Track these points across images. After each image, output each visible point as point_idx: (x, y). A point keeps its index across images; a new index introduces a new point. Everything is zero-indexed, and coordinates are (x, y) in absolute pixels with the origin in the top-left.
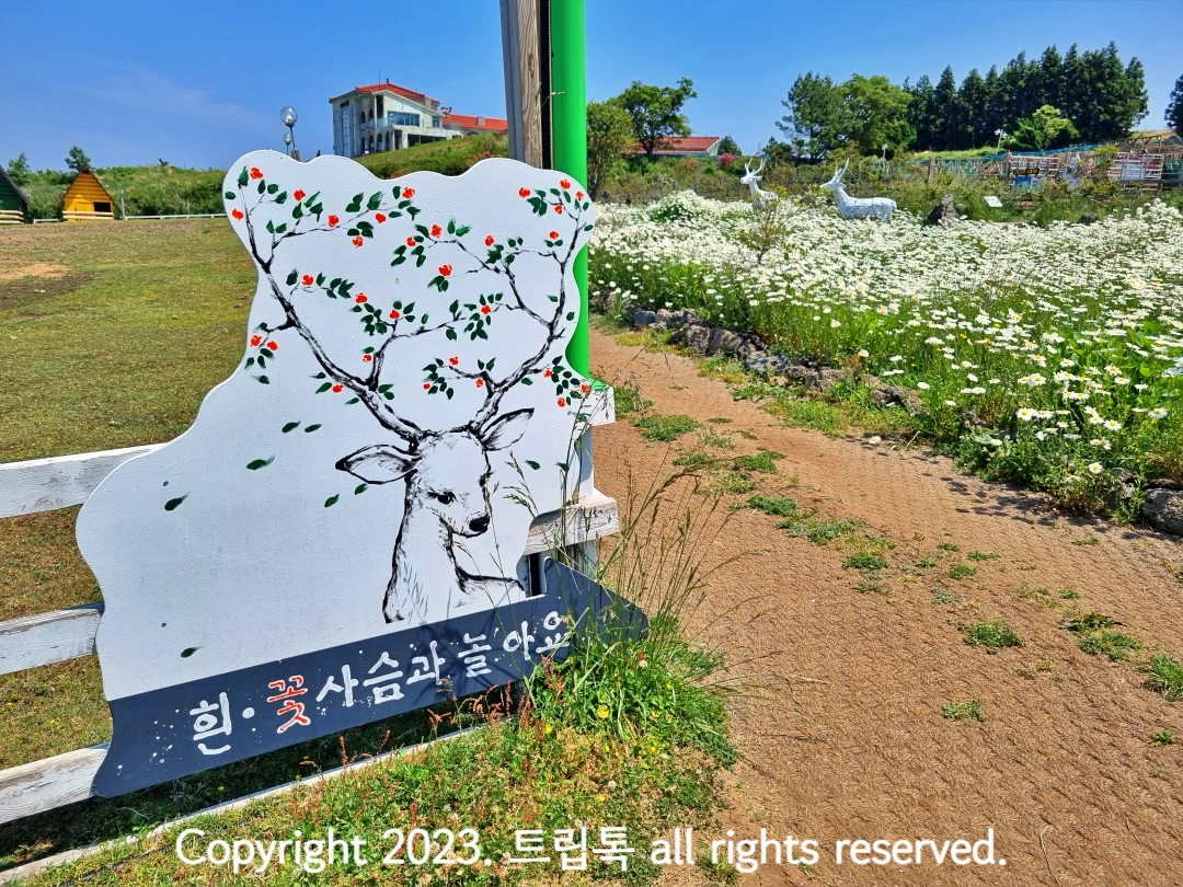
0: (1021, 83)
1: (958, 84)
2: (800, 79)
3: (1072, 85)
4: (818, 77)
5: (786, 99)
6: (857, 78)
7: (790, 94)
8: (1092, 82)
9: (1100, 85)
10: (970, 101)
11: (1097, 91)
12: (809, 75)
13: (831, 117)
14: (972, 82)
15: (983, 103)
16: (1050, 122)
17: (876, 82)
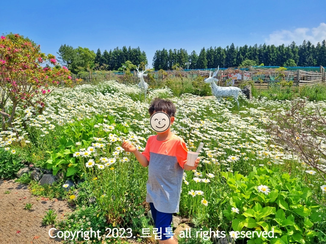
0: (119, 54)
1: (102, 53)
2: (62, 46)
3: (131, 56)
4: (68, 46)
5: (58, 52)
6: (80, 48)
7: (59, 50)
8: (136, 56)
9: (138, 57)
10: (106, 58)
11: (137, 58)
12: (65, 45)
13: (75, 58)
14: (105, 53)
15: (109, 59)
16: (130, 65)
17: (86, 49)
